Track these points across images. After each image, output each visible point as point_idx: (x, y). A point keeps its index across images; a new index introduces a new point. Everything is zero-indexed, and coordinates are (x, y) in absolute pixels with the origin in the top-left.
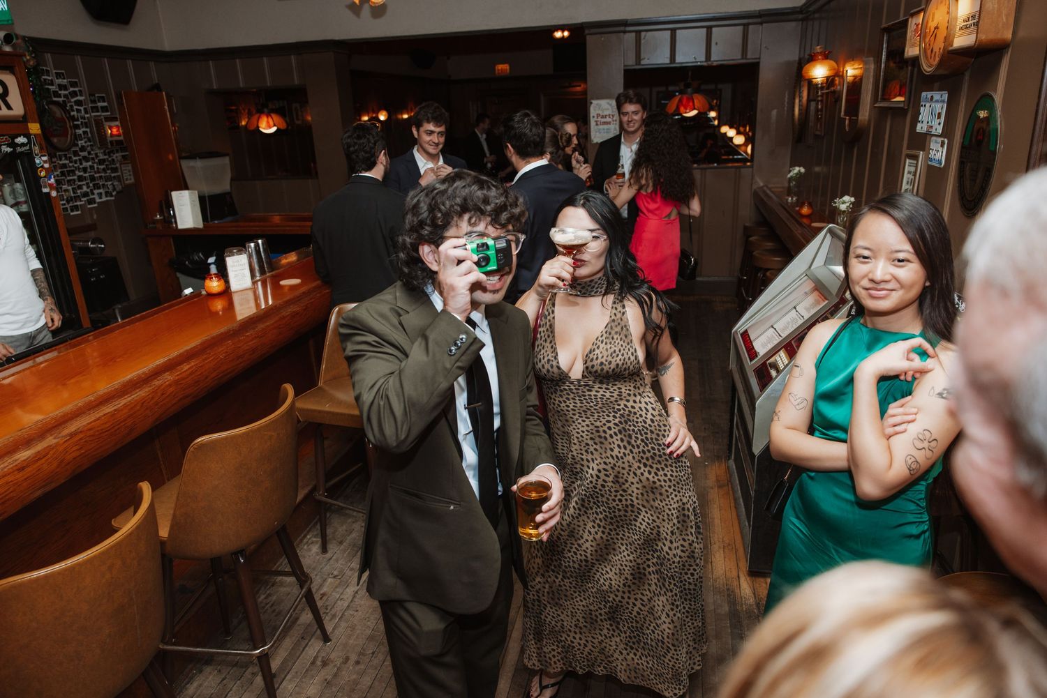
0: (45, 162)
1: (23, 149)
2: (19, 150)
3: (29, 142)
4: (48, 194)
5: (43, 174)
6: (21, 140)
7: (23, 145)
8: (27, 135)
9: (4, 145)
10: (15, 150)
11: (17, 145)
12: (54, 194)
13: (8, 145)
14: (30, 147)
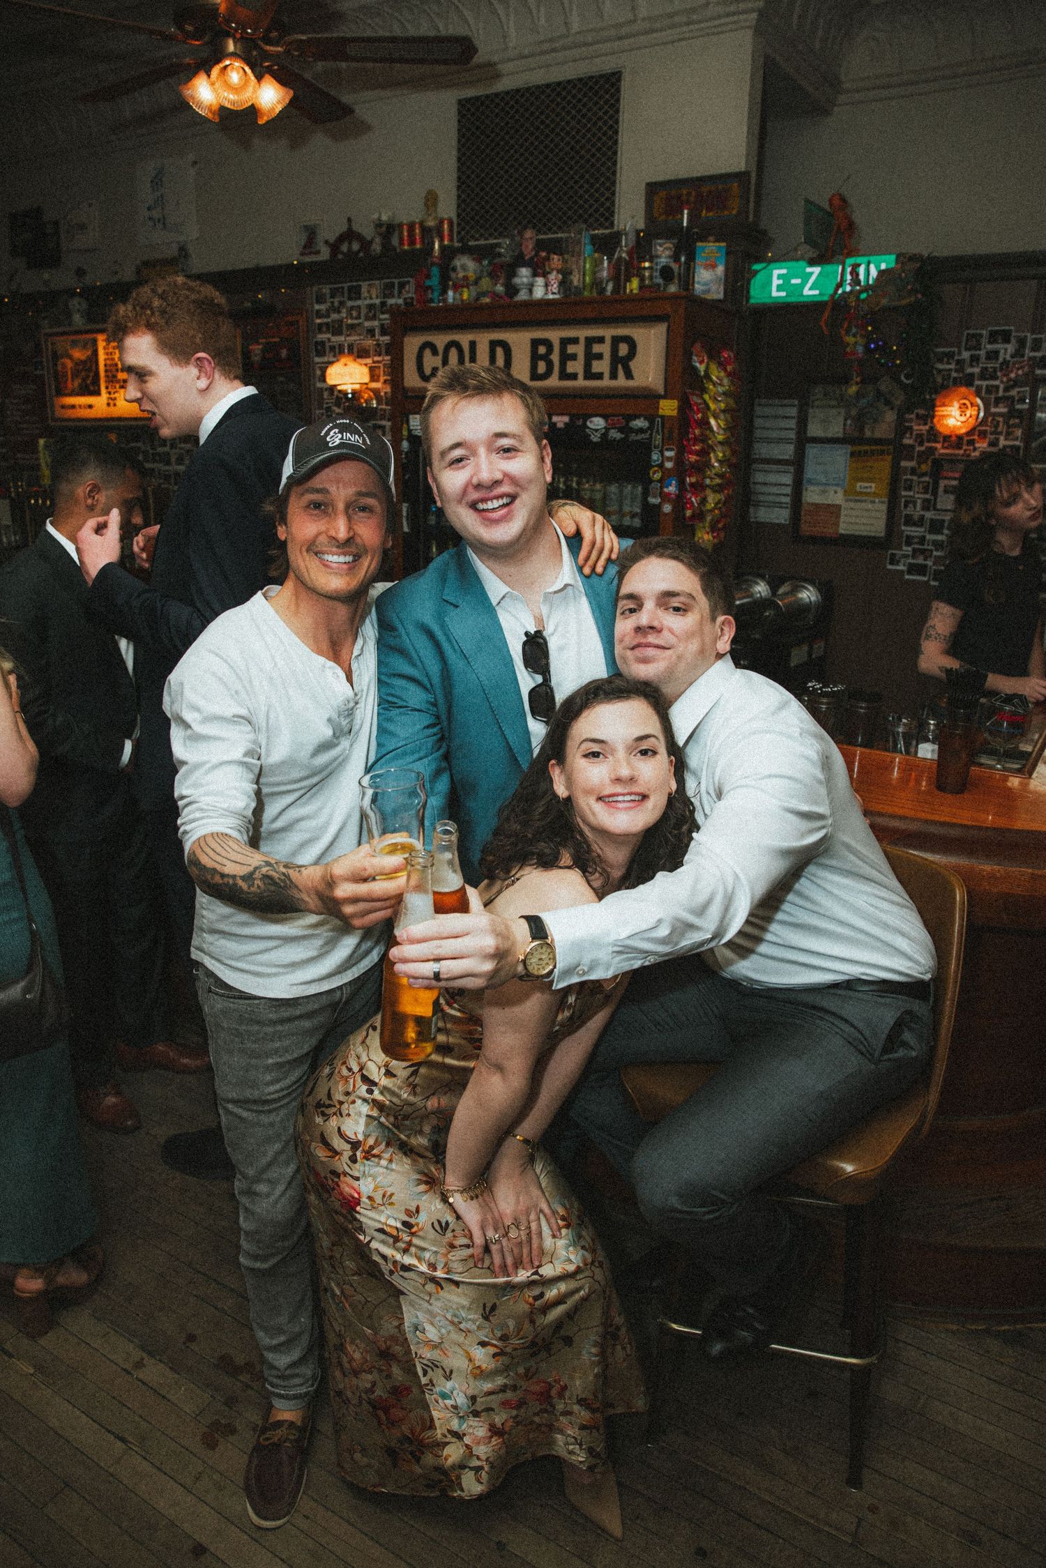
0: (669, 459)
1: (640, 437)
2: (633, 437)
3: (650, 428)
4: (659, 506)
5: (657, 476)
6: (640, 423)
7: (641, 430)
8: (651, 419)
9: (615, 428)
10: (627, 436)
11: (632, 430)
12: (667, 508)
13: (621, 430)
14: (651, 434)
